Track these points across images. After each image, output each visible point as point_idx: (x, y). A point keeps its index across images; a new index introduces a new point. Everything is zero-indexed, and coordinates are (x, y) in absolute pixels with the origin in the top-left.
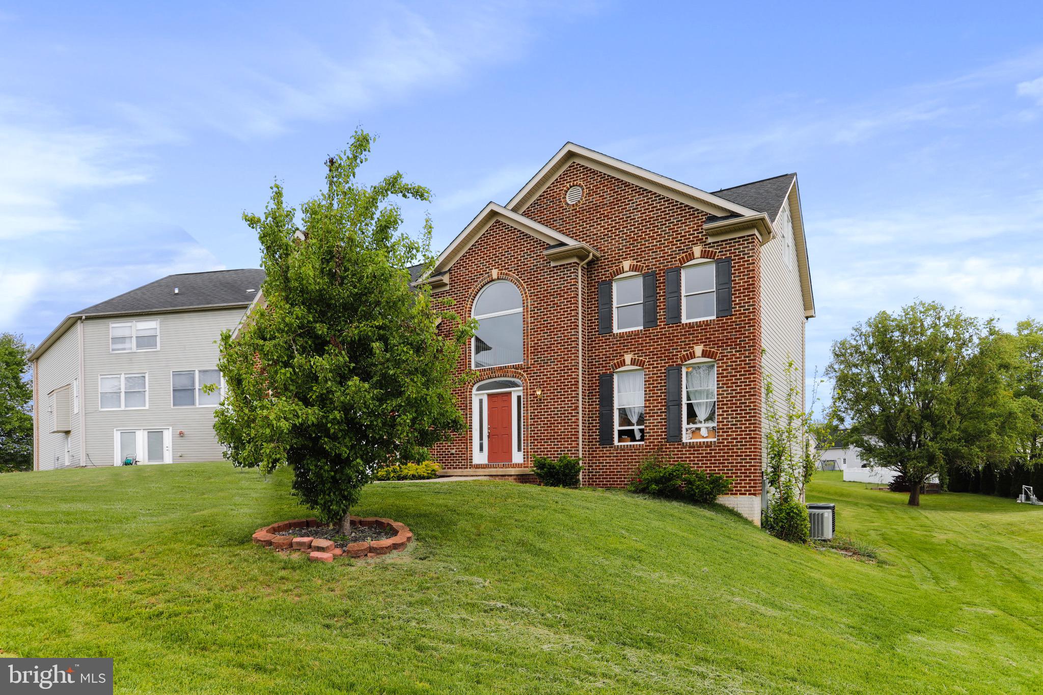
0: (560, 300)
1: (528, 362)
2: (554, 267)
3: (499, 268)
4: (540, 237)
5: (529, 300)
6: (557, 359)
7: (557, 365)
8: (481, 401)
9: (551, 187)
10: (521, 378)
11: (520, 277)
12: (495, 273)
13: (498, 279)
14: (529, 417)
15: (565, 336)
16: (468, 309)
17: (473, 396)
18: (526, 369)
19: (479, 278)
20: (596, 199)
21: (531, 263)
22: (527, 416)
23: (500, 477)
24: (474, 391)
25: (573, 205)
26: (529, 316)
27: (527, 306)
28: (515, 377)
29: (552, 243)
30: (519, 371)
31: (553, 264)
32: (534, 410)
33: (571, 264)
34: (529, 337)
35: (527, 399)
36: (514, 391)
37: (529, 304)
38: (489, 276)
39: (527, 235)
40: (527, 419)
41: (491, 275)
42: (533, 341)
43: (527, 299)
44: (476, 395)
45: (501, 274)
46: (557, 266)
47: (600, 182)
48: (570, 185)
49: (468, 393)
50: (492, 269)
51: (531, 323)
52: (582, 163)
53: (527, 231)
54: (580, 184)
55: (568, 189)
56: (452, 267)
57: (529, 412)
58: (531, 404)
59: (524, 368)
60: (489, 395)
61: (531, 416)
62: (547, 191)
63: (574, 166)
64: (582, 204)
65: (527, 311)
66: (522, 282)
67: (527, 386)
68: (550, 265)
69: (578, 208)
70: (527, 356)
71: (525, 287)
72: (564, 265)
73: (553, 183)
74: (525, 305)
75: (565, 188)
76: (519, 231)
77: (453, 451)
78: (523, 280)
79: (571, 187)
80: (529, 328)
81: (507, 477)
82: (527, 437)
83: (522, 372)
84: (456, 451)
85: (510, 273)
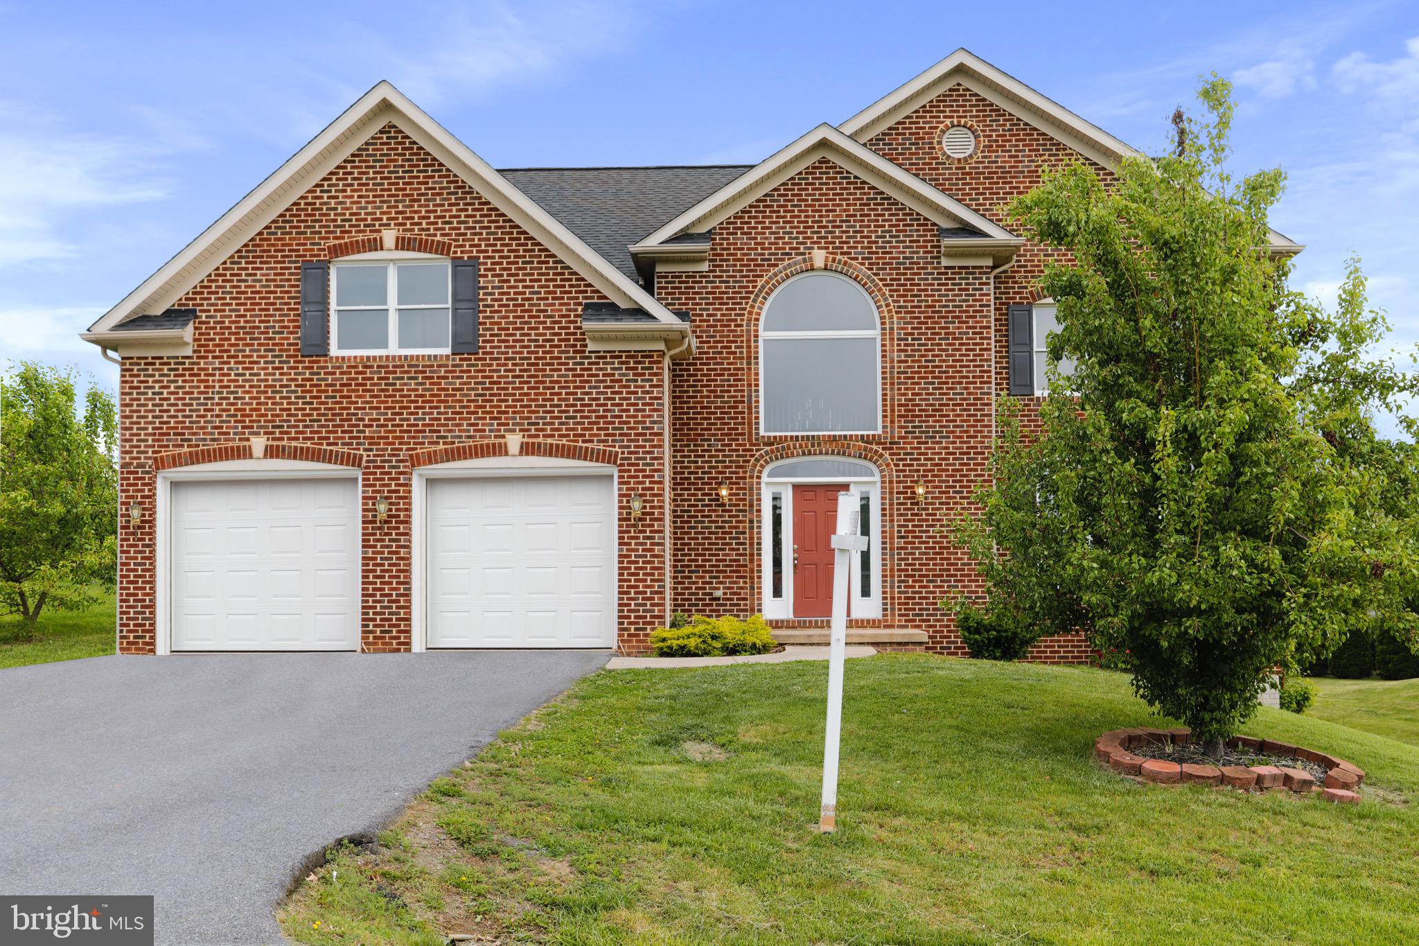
0: (959, 328)
1: (892, 432)
2: (946, 268)
3: (827, 248)
4: (918, 208)
5: (895, 320)
6: (953, 432)
7: (954, 443)
8: (776, 498)
9: (912, 117)
10: (877, 460)
11: (875, 274)
12: (819, 257)
13: (826, 269)
14: (896, 534)
15: (969, 394)
16: (754, 316)
17: (763, 486)
18: (890, 445)
19: (783, 260)
20: (1003, 158)
21: (899, 251)
22: (892, 532)
24: (765, 478)
25: (959, 160)
26: (896, 348)
27: (891, 329)
28: (865, 458)
29: (945, 224)
30: (875, 447)
31: (945, 262)
32: (905, 520)
33: (981, 267)
34: (896, 387)
35: (891, 499)
36: (855, 483)
37: (895, 326)
38: (804, 260)
39: (889, 198)
40: (892, 538)
41: (811, 259)
42: (904, 395)
43: (891, 317)
44: (767, 483)
45: (834, 260)
46: (953, 268)
47: (1009, 130)
48: (952, 122)
49: (755, 480)
50: (812, 248)
51: (899, 362)
52: (976, 88)
53: (889, 191)
54: (972, 126)
55: (948, 129)
56: (714, 228)
57: (896, 524)
58: (898, 509)
59: (885, 443)
60: (796, 487)
61: (899, 532)
62: (905, 123)
63: (958, 90)
64: (976, 162)
65: (892, 339)
66: (881, 284)
67: (891, 475)
68: (939, 263)
69: (967, 167)
70: (892, 422)
71: (887, 293)
72: (967, 268)
73: (917, 111)
74: (888, 326)
75: (941, 126)
76: (873, 188)
77: (719, 593)
78: (881, 280)
79: (953, 126)
80: (896, 370)
82: (892, 570)
83: (880, 451)
84: (725, 594)
85: (854, 262)
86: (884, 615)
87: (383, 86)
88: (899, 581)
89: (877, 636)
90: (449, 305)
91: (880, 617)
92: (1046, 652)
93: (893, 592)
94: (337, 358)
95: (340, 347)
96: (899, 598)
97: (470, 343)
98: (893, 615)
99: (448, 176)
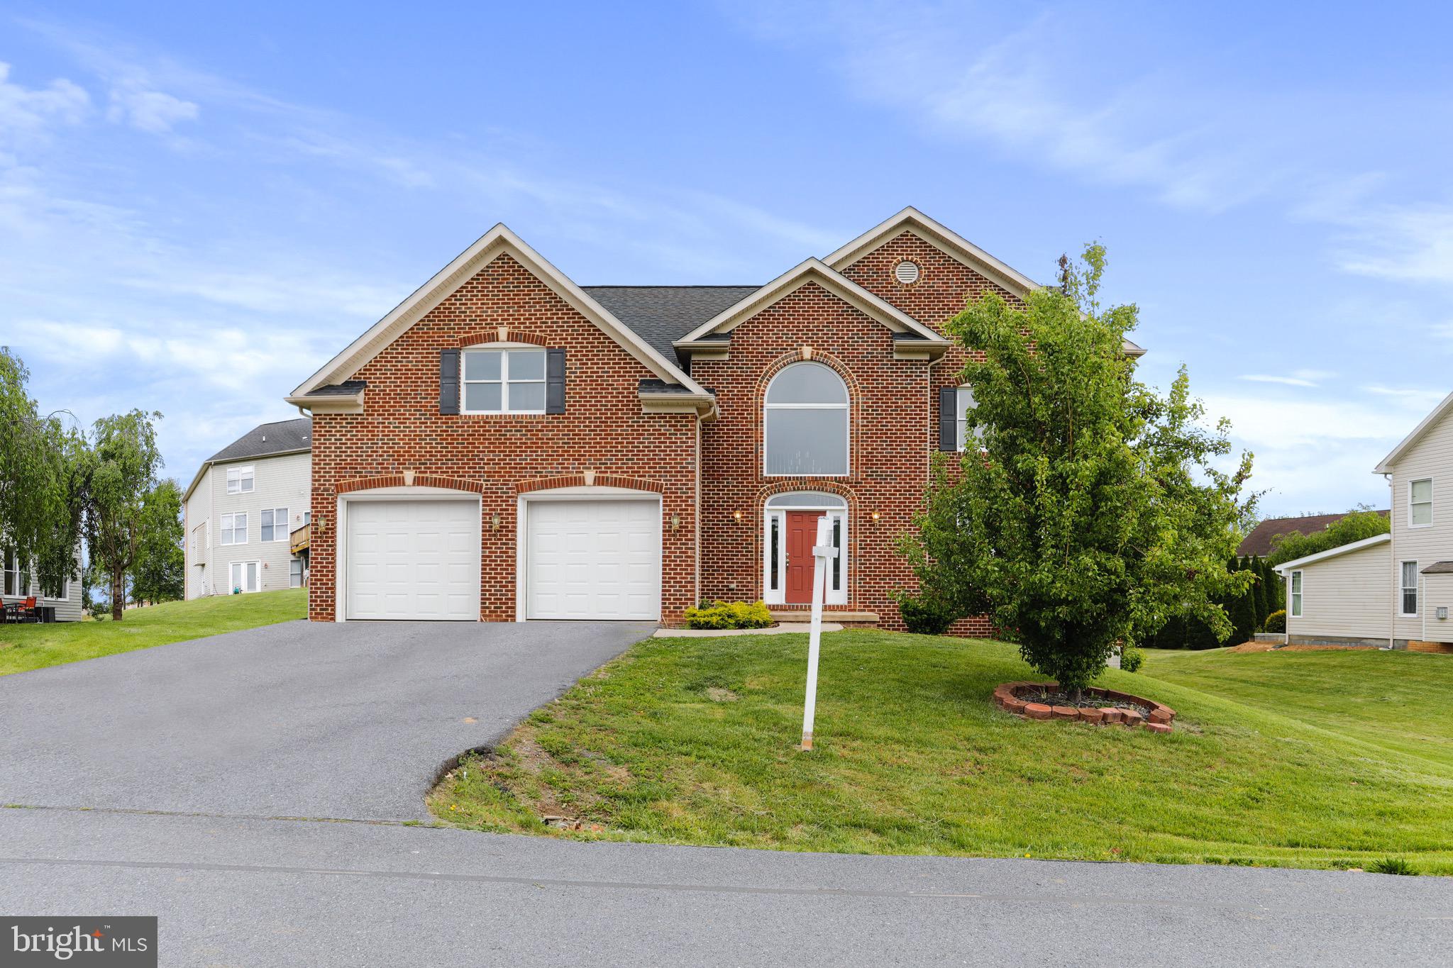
0: (905, 403)
1: (857, 475)
2: (897, 360)
3: (813, 345)
4: (877, 318)
5: (860, 396)
6: (899, 476)
7: (900, 483)
8: (775, 520)
9: (874, 254)
10: (846, 495)
11: (846, 364)
12: (807, 351)
13: (812, 360)
14: (858, 547)
15: (912, 449)
16: (760, 392)
17: (765, 511)
18: (855, 484)
19: (782, 353)
20: (937, 285)
21: (864, 348)
22: (855, 545)
23: (856, 624)
24: (766, 506)
25: (907, 285)
26: (860, 416)
27: (858, 403)
28: (838, 493)
29: (896, 330)
30: (844, 485)
31: (896, 356)
32: (865, 537)
33: (922, 361)
34: (860, 443)
35: (855, 522)
36: (831, 510)
37: (860, 401)
38: (797, 354)
39: (857, 311)
40: (855, 549)
41: (801, 353)
42: (866, 449)
43: (857, 395)
44: (768, 510)
45: (817, 354)
46: (902, 360)
47: (942, 264)
48: (902, 258)
49: (760, 507)
50: (802, 345)
51: (862, 426)
52: (919, 235)
53: (857, 306)
54: (916, 261)
55: (900, 263)
56: (733, 330)
57: (858, 539)
58: (860, 529)
59: (852, 483)
60: (788, 512)
61: (860, 545)
62: (869, 258)
63: (907, 236)
64: (919, 287)
65: (858, 410)
66: (850, 371)
67: (855, 506)
68: (892, 357)
69: (913, 290)
70: (857, 468)
71: (855, 378)
72: (912, 361)
73: (878, 250)
74: (855, 401)
75: (895, 261)
76: (846, 303)
77: (733, 586)
78: (851, 368)
79: (903, 261)
80: (860, 432)
81: (867, 625)
82: (855, 571)
83: (848, 488)
84: (738, 586)
85: (832, 355)
86: (849, 602)
87: (500, 227)
88: (860, 579)
89: (844, 616)
90: (545, 380)
91: (846, 604)
92: (961, 629)
93: (855, 587)
94: (466, 416)
95: (467, 409)
96: (860, 591)
97: (559, 407)
98: (855, 602)
99: (545, 290)
